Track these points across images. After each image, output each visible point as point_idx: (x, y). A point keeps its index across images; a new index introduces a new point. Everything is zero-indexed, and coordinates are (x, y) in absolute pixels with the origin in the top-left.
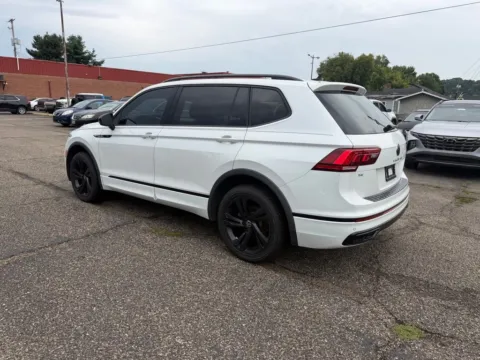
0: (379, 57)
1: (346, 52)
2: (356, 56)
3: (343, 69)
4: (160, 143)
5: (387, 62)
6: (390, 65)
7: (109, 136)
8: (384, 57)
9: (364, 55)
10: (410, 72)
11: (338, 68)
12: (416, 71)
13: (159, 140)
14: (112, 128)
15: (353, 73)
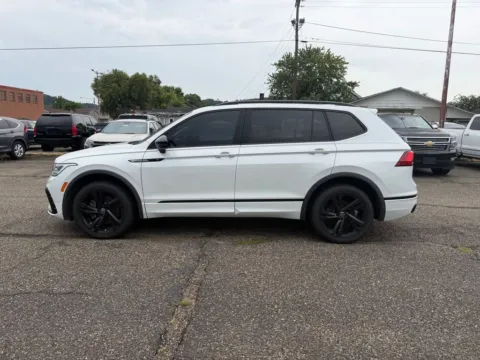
0: (151, 77)
1: (120, 69)
2: (130, 74)
3: (119, 86)
4: (242, 161)
5: (159, 82)
6: (162, 85)
7: (160, 160)
8: (156, 77)
9: (137, 74)
10: (178, 91)
11: (114, 85)
12: (183, 91)
13: (240, 158)
14: (163, 152)
15: (130, 89)
